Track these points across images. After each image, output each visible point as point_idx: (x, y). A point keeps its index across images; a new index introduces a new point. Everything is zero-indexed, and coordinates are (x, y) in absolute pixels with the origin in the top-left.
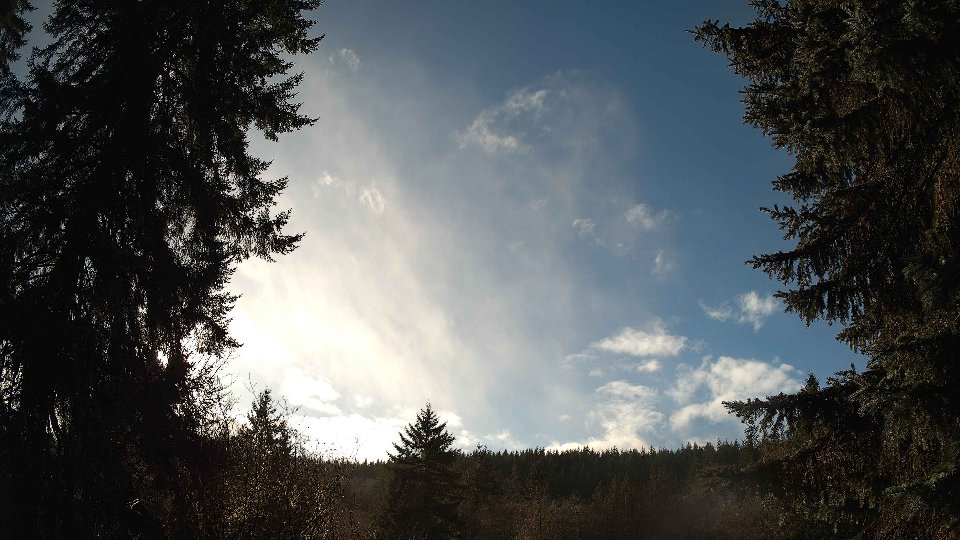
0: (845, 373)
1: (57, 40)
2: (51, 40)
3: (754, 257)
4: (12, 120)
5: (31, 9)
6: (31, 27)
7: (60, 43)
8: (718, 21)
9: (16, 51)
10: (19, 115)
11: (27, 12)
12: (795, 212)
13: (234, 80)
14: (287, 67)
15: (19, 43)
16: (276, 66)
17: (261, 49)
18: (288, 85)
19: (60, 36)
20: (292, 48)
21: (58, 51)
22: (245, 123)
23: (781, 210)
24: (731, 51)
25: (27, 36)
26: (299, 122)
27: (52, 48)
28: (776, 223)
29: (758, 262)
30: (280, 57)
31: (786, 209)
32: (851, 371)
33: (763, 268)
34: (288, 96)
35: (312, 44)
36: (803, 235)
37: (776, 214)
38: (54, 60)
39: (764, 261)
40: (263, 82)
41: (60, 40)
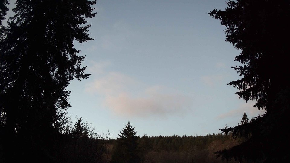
0: (257, 117)
1: (16, 14)
2: (15, 14)
3: (230, 82)
4: (4, 38)
5: (9, 4)
6: (9, 9)
7: (18, 14)
8: (217, 9)
9: (4, 16)
10: (6, 37)
11: (7, 5)
12: (242, 67)
13: (70, 25)
14: (85, 22)
15: (5, 14)
16: (82, 21)
17: (78, 16)
18: (86, 27)
19: (18, 12)
20: (87, 16)
21: (17, 17)
22: (73, 39)
23: (238, 67)
24: (221, 18)
25: (8, 12)
26: (89, 39)
27: (15, 16)
28: (237, 71)
29: (231, 84)
30: (83, 19)
31: (239, 66)
32: (258, 117)
33: (233, 85)
34: (86, 31)
35: (93, 15)
36: (245, 75)
37: (236, 68)
38: (16, 19)
39: (233, 83)
40: (78, 26)
41: (18, 13)
